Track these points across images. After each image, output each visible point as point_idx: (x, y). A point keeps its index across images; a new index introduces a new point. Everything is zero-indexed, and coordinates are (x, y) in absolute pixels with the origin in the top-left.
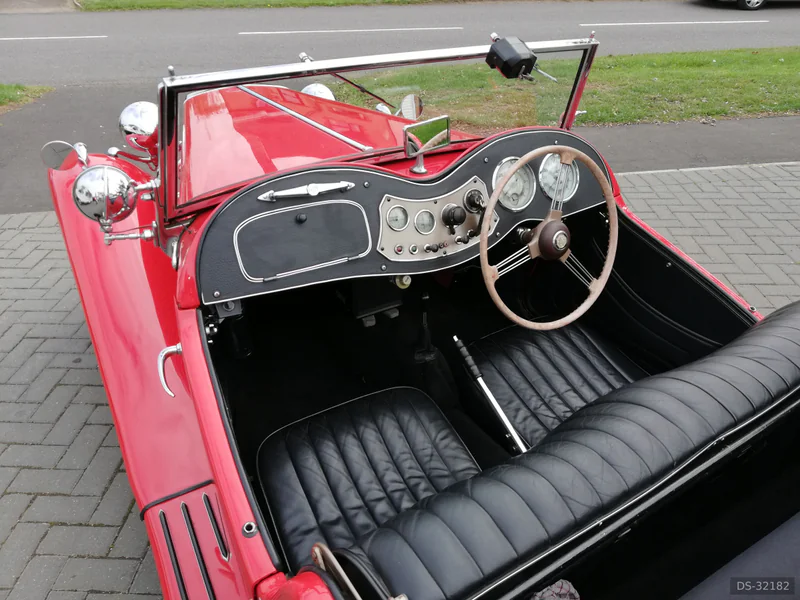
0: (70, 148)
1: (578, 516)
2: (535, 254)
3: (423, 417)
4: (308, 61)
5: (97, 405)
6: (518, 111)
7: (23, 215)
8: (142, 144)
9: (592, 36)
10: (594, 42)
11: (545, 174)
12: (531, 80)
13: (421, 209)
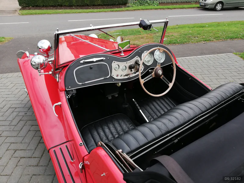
0: (24, 53)
1: (163, 133)
2: (154, 76)
3: (125, 121)
4: (92, 27)
5: (32, 126)
6: (151, 41)
7: (7, 74)
8: (44, 51)
9: (167, 19)
10: (167, 20)
11: (156, 55)
12: (151, 30)
13: (122, 65)
